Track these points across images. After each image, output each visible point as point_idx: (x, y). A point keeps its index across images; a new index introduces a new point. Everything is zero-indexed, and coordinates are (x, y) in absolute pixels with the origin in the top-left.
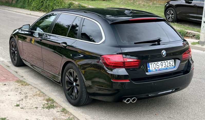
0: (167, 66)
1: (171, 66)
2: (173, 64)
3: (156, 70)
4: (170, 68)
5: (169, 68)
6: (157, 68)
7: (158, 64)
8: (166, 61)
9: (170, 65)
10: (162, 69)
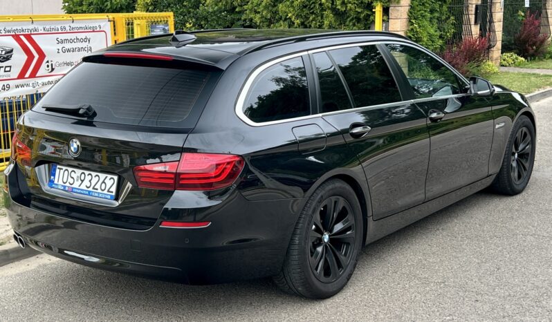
0: (94, 188)
1: (105, 192)
2: (114, 189)
3: (65, 187)
4: (100, 195)
5: (96, 195)
6: (67, 184)
7: (73, 174)
8: (94, 174)
9: (103, 188)
10: (79, 191)
